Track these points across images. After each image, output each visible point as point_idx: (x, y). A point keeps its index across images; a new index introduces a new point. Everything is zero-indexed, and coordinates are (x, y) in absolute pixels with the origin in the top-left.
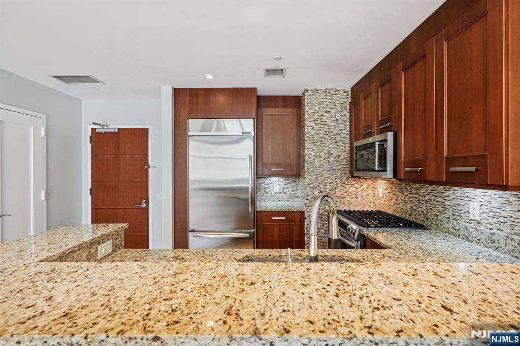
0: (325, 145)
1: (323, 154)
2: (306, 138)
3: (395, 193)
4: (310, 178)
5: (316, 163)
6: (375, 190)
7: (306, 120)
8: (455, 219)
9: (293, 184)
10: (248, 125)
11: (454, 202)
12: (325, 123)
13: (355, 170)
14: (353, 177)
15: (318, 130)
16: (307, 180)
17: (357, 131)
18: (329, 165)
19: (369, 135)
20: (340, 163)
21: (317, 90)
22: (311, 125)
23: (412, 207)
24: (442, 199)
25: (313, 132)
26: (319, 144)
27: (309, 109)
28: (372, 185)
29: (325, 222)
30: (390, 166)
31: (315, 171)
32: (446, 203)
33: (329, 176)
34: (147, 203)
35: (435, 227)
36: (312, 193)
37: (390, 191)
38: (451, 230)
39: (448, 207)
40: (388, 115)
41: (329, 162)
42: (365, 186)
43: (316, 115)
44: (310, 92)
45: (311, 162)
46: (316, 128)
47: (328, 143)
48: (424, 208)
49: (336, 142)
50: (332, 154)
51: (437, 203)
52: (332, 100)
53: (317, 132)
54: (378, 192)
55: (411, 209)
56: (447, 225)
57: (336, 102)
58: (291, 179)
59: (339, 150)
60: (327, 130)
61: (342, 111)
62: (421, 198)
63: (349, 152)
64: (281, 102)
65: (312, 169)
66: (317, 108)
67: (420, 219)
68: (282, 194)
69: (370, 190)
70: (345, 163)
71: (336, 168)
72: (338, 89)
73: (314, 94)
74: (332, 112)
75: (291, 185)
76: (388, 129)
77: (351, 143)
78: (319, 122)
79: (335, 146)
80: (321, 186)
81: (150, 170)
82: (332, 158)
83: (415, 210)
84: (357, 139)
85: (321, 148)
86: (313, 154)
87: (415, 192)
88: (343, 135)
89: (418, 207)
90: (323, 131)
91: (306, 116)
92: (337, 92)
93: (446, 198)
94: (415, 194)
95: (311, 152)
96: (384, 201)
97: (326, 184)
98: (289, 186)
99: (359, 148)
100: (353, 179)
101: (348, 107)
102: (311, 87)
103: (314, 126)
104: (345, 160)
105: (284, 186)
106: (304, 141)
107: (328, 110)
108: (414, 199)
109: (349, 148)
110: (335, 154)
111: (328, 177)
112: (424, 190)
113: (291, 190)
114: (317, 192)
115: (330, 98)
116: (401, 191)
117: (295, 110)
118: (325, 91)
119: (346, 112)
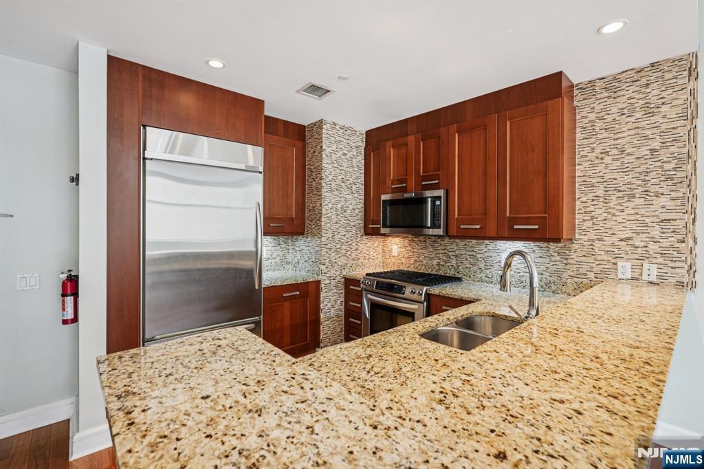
0: (342, 195)
1: (339, 206)
2: (323, 185)
3: (415, 250)
4: (327, 236)
5: (334, 217)
6: (386, 249)
7: (324, 161)
8: (488, 269)
9: (284, 246)
11: (486, 254)
12: (342, 168)
13: (383, 227)
14: (366, 234)
15: (336, 175)
16: (323, 239)
18: (345, 220)
19: (402, 189)
20: (356, 218)
21: (334, 124)
22: (328, 170)
23: (439, 263)
24: (474, 253)
25: (330, 177)
26: (336, 193)
28: (381, 243)
29: (341, 291)
30: (444, 223)
31: (332, 228)
32: (478, 256)
33: (344, 233)
35: (468, 278)
36: (328, 256)
37: (409, 248)
38: (484, 278)
39: (480, 259)
40: (434, 171)
41: (345, 217)
42: (376, 245)
43: (334, 156)
44: (328, 126)
45: (329, 215)
46: (333, 173)
47: (345, 193)
48: (454, 262)
49: (352, 193)
50: (348, 207)
51: (468, 257)
52: (349, 141)
53: (335, 178)
54: (391, 251)
55: (439, 264)
56: (481, 275)
57: (353, 144)
58: (282, 238)
59: (354, 202)
60: (344, 177)
61: (358, 156)
62: (450, 254)
63: (363, 206)
64: (281, 128)
65: (328, 225)
66: (334, 148)
67: (451, 273)
68: (270, 261)
69: (380, 250)
70: (358, 218)
71: (352, 224)
72: (354, 129)
73: (332, 128)
74: (349, 155)
75: (283, 246)
76: (435, 186)
78: (336, 165)
79: (351, 197)
80: (338, 246)
82: (348, 211)
83: (443, 265)
84: (379, 192)
85: (338, 199)
86: (330, 205)
87: (444, 248)
88: (358, 185)
89: (446, 263)
90: (340, 178)
91: (324, 156)
92: (354, 131)
93: (478, 252)
94: (442, 250)
95: (328, 202)
96: (401, 259)
97: (342, 245)
98: (279, 248)
100: (367, 237)
101: (363, 153)
102: (328, 119)
103: (331, 170)
104: (360, 214)
105: (273, 249)
106: (319, 189)
107: (346, 152)
108: (441, 255)
109: (363, 201)
110: (351, 207)
111: (344, 235)
112: (454, 246)
113: (281, 254)
114: (333, 255)
115: (347, 138)
116: (425, 248)
117: (299, 144)
118: (342, 128)
119: (361, 158)
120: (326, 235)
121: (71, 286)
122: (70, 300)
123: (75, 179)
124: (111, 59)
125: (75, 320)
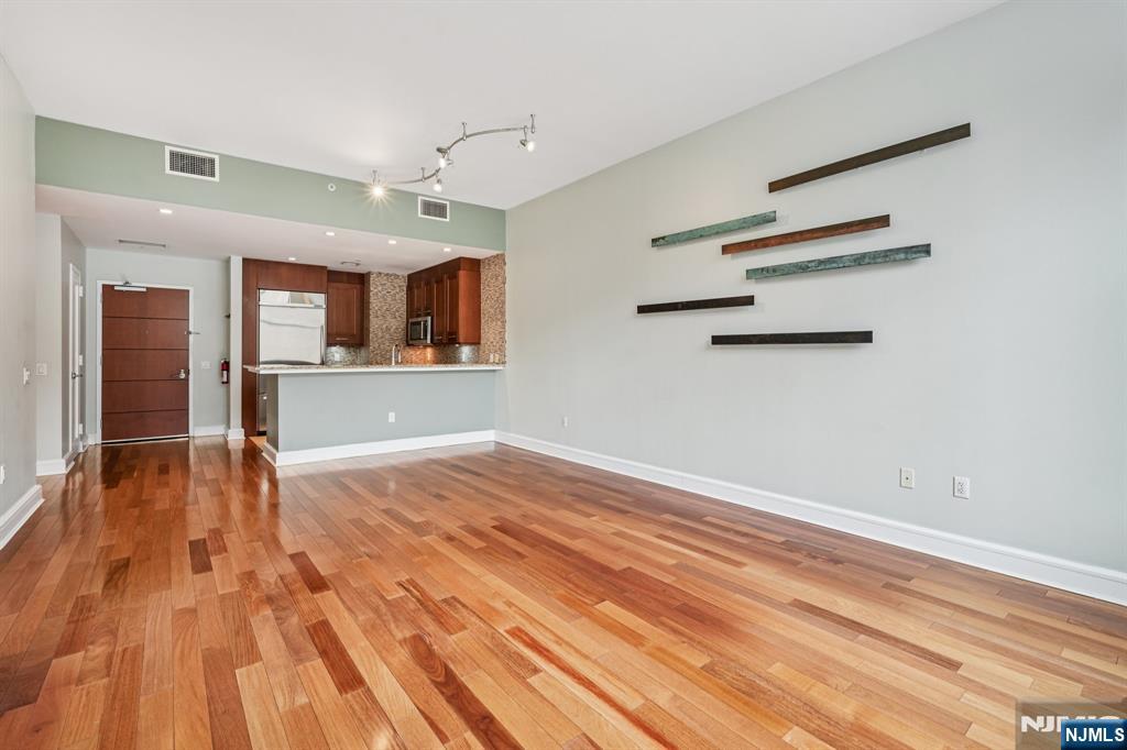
0: (386, 319)
1: (384, 326)
2: (370, 313)
5: (380, 334)
7: (371, 298)
9: (354, 353)
10: (320, 299)
12: (386, 301)
13: (412, 339)
14: (408, 345)
16: (370, 349)
17: (412, 311)
18: (389, 336)
19: (418, 316)
20: (398, 334)
21: (380, 273)
22: (375, 303)
25: (377, 308)
26: (381, 318)
27: (375, 289)
30: (429, 337)
31: (378, 341)
34: (187, 373)
36: (375, 359)
40: (428, 304)
41: (390, 334)
42: (418, 353)
43: (379, 294)
44: (374, 273)
45: (375, 333)
46: (379, 305)
47: (389, 318)
49: (395, 318)
50: (392, 327)
52: (393, 283)
53: (380, 308)
57: (396, 285)
58: (352, 349)
59: (397, 324)
60: (388, 307)
61: (401, 292)
63: (405, 326)
64: (345, 278)
65: (375, 339)
66: (380, 289)
70: (401, 334)
71: (395, 338)
72: (398, 274)
73: (378, 275)
74: (393, 292)
75: (352, 354)
76: (428, 314)
77: (407, 319)
78: (382, 300)
79: (395, 320)
80: (384, 353)
81: (191, 337)
82: (392, 330)
84: (412, 317)
85: (383, 322)
86: (376, 326)
88: (401, 312)
90: (385, 308)
91: (371, 294)
92: (397, 276)
95: (375, 324)
98: (349, 355)
99: (413, 324)
100: (409, 347)
101: (405, 290)
102: (375, 270)
103: (377, 303)
104: (403, 332)
105: (345, 355)
106: (369, 315)
107: (390, 291)
109: (405, 323)
110: (394, 327)
113: (351, 359)
114: (380, 358)
115: (391, 281)
117: (358, 286)
118: (387, 274)
119: (404, 294)
120: (373, 345)
121: (226, 366)
122: (225, 372)
123: (229, 316)
124: (244, 260)
125: (228, 382)
